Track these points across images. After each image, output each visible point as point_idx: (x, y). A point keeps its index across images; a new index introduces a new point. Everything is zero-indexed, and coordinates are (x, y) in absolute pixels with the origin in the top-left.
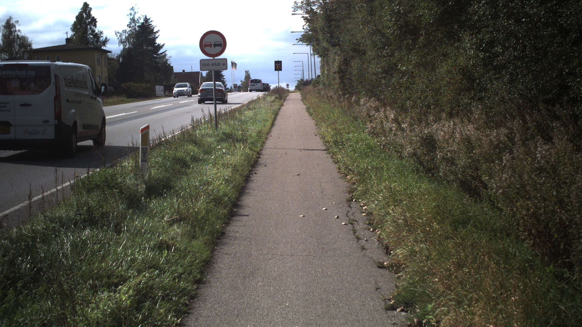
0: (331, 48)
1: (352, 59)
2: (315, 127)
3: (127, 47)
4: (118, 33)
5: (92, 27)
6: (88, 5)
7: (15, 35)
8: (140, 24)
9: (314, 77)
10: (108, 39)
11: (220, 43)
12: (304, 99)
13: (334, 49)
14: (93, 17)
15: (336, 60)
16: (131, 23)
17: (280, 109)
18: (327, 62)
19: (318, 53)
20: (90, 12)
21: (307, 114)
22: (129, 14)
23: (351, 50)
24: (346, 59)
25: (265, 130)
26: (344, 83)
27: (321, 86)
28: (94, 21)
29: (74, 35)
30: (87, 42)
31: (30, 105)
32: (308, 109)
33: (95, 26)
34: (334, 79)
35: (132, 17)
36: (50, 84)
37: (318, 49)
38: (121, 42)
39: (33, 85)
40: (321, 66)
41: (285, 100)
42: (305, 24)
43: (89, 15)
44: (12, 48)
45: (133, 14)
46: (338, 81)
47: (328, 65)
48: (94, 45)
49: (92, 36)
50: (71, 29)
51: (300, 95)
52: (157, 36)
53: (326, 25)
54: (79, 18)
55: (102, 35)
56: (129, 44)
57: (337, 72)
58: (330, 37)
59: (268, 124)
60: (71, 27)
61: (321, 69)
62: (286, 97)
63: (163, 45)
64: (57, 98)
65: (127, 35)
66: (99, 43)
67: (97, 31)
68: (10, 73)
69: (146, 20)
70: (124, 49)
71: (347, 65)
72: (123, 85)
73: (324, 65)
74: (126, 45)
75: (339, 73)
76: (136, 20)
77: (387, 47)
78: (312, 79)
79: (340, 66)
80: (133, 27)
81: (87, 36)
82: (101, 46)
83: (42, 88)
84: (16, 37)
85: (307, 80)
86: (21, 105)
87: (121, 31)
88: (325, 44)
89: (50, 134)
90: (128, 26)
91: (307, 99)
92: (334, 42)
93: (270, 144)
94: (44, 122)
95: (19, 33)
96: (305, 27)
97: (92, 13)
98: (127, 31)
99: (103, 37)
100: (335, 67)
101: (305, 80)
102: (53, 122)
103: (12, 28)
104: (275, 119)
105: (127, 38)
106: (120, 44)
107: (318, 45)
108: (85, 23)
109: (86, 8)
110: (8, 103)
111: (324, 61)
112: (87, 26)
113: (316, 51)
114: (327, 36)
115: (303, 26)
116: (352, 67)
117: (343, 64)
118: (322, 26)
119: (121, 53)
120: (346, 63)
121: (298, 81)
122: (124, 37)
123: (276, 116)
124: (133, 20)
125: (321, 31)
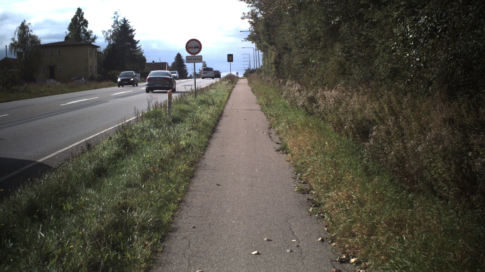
0: (269, 46)
1: (284, 54)
2: (256, 99)
3: (112, 43)
4: (105, 32)
5: (84, 27)
6: (81, 10)
7: (28, 34)
8: (121, 25)
9: (258, 67)
10: (96, 37)
11: (198, 46)
13: (272, 47)
14: (85, 20)
15: (273, 55)
16: (114, 24)
18: (267, 56)
19: (261, 49)
20: (82, 16)
21: (252, 93)
22: (113, 17)
23: (282, 48)
25: (224, 100)
28: (86, 23)
29: (70, 33)
30: (80, 39)
33: (87, 26)
34: (271, 69)
35: (115, 19)
37: (260, 46)
38: (107, 39)
40: (263, 59)
41: (236, 84)
42: (251, 27)
43: (82, 18)
44: (25, 44)
45: (116, 17)
46: (274, 69)
47: (267, 58)
48: (86, 42)
49: (84, 35)
51: (247, 81)
52: (133, 34)
53: (266, 29)
54: (74, 20)
55: (91, 34)
56: (113, 41)
59: (226, 98)
60: (68, 27)
61: (263, 61)
63: (138, 41)
65: (112, 34)
66: (90, 40)
67: (88, 31)
69: (125, 21)
70: (109, 45)
72: (109, 73)
73: (265, 58)
74: (111, 41)
75: (275, 64)
76: (119, 22)
78: (257, 69)
79: (275, 59)
80: (116, 27)
81: (80, 35)
82: (91, 42)
84: (29, 36)
85: (253, 70)
87: (107, 31)
88: (265, 43)
90: (112, 26)
91: (252, 83)
92: (271, 42)
93: (228, 107)
95: (31, 33)
96: (251, 29)
97: (84, 16)
98: (112, 30)
100: (272, 60)
101: (251, 69)
103: (26, 28)
105: (112, 37)
106: (106, 41)
108: (79, 24)
109: (79, 12)
111: (265, 55)
112: (80, 26)
114: (266, 38)
116: (283, 60)
117: (278, 57)
118: (262, 30)
119: (107, 47)
120: (280, 57)
121: (246, 70)
122: (109, 36)
124: (116, 22)
125: (262, 33)
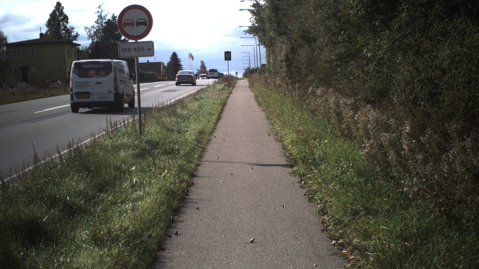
0: (278, 37)
1: (299, 48)
2: (266, 121)
3: (95, 41)
4: (87, 28)
5: (64, 23)
6: (61, 4)
8: (106, 21)
9: (259, 66)
10: (79, 34)
11: (144, 21)
12: (251, 86)
13: (281, 38)
14: (65, 15)
15: (284, 49)
16: (98, 20)
17: (228, 97)
18: (273, 52)
19: (264, 44)
20: (62, 10)
21: (256, 104)
22: (96, 12)
23: (300, 38)
24: (293, 48)
25: (208, 130)
26: (291, 71)
27: (267, 75)
28: (66, 18)
29: (49, 30)
30: (60, 37)
31: (101, 83)
32: (256, 97)
33: (67, 22)
34: (281, 68)
35: (99, 14)
36: (112, 71)
37: (264, 40)
38: (90, 36)
39: (102, 72)
40: (267, 56)
41: (234, 87)
42: (252, 17)
43: (61, 13)
45: (100, 11)
46: (285, 69)
47: (274, 54)
48: (66, 39)
49: (64, 32)
50: (46, 25)
51: (248, 82)
53: (273, 15)
54: (53, 15)
56: (97, 38)
57: (284, 61)
58: (277, 26)
60: (46, 23)
61: (266, 58)
62: (235, 84)
64: (115, 79)
65: (95, 30)
66: (71, 37)
67: (68, 27)
68: (90, 66)
69: (114, 17)
70: (93, 43)
71: (294, 53)
73: (270, 55)
74: (94, 39)
75: (286, 61)
76: (103, 16)
77: (343, 33)
78: (258, 68)
79: (287, 54)
80: (100, 23)
81: (60, 32)
82: (73, 40)
83: (107, 74)
85: (253, 69)
86: (96, 83)
87: (90, 27)
88: (271, 34)
89: (112, 98)
90: (96, 22)
91: (254, 87)
92: (281, 31)
94: (109, 92)
96: (252, 20)
97: (64, 11)
98: (95, 26)
99: (74, 32)
100: (282, 56)
101: (251, 68)
102: (113, 91)
104: (222, 110)
105: (95, 33)
106: (89, 38)
107: (264, 35)
108: (58, 20)
109: (58, 7)
110: (89, 82)
111: (269, 51)
112: (59, 23)
113: (262, 42)
114: (274, 26)
115: (250, 19)
116: (299, 55)
117: (290, 52)
118: (269, 16)
119: (90, 46)
120: (293, 52)
121: (246, 69)
122: (92, 32)
123: (224, 107)
124: (100, 17)
125: (268, 20)
